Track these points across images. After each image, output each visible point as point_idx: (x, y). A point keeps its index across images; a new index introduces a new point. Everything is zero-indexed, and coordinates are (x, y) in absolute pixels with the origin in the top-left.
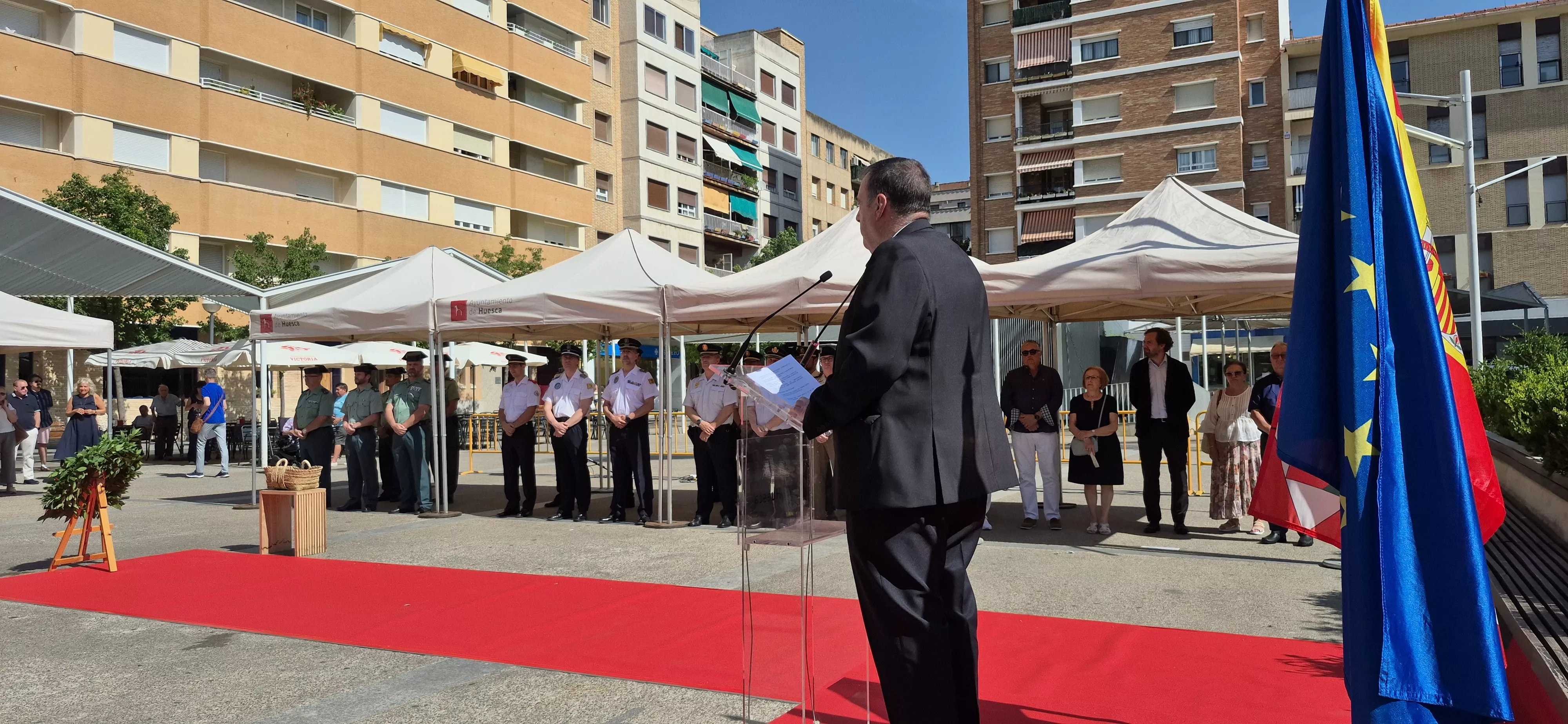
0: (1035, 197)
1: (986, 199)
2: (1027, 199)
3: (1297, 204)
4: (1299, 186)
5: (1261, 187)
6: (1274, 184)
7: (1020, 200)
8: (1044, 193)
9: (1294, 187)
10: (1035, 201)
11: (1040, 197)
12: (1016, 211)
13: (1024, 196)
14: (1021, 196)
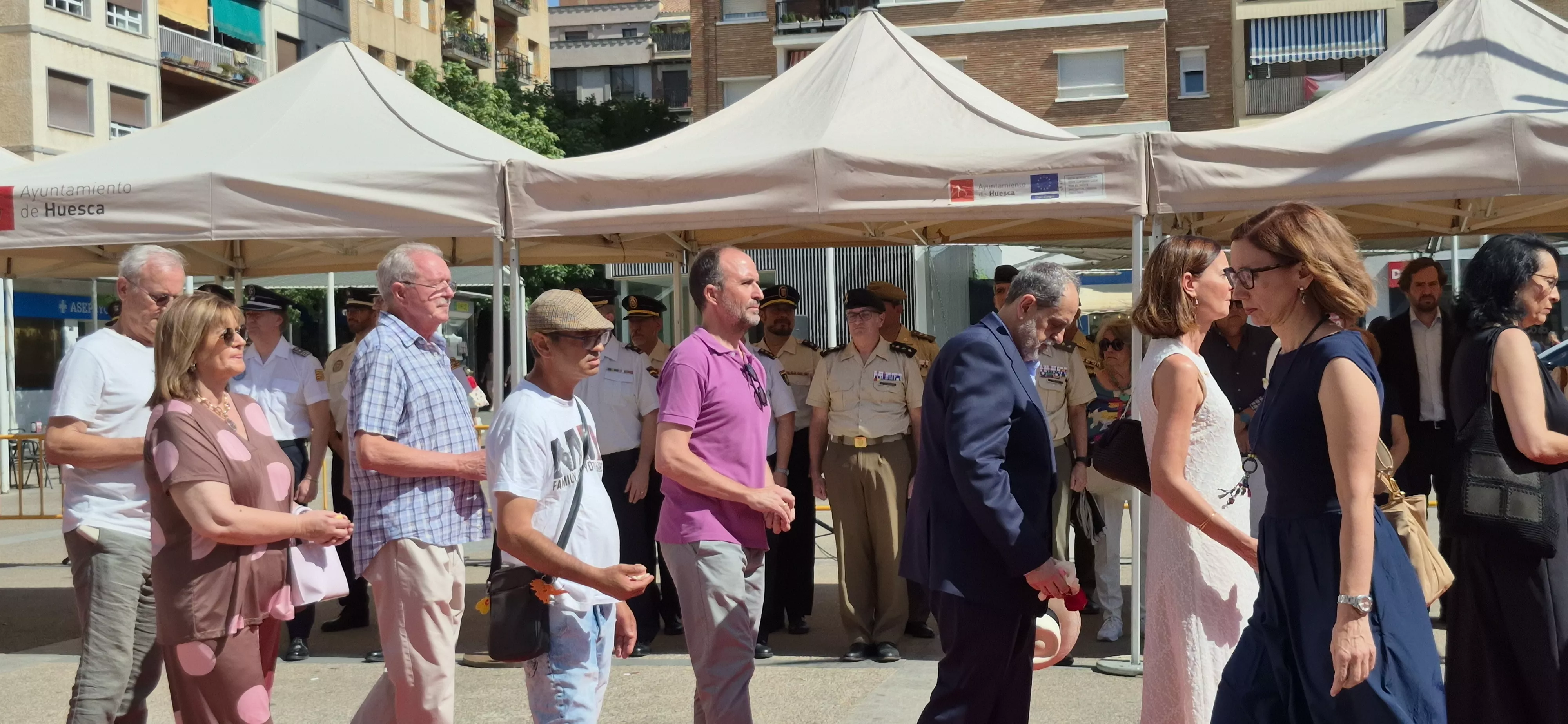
0: (810, 23)
1: (718, 23)
2: (796, 25)
3: (1253, 50)
4: (1256, 20)
5: (1192, 20)
6: (1214, 15)
7: (782, 26)
8: (824, 16)
9: (1247, 23)
10: (808, 31)
11: (819, 23)
12: (774, 48)
13: (790, 20)
14: (783, 20)
